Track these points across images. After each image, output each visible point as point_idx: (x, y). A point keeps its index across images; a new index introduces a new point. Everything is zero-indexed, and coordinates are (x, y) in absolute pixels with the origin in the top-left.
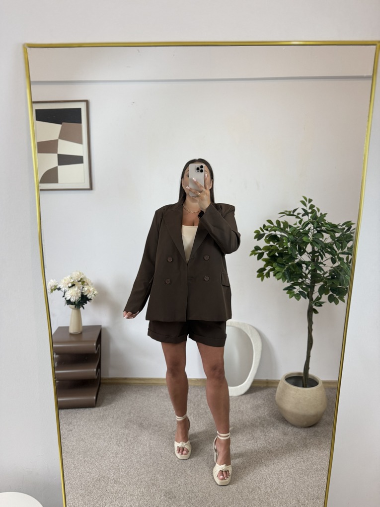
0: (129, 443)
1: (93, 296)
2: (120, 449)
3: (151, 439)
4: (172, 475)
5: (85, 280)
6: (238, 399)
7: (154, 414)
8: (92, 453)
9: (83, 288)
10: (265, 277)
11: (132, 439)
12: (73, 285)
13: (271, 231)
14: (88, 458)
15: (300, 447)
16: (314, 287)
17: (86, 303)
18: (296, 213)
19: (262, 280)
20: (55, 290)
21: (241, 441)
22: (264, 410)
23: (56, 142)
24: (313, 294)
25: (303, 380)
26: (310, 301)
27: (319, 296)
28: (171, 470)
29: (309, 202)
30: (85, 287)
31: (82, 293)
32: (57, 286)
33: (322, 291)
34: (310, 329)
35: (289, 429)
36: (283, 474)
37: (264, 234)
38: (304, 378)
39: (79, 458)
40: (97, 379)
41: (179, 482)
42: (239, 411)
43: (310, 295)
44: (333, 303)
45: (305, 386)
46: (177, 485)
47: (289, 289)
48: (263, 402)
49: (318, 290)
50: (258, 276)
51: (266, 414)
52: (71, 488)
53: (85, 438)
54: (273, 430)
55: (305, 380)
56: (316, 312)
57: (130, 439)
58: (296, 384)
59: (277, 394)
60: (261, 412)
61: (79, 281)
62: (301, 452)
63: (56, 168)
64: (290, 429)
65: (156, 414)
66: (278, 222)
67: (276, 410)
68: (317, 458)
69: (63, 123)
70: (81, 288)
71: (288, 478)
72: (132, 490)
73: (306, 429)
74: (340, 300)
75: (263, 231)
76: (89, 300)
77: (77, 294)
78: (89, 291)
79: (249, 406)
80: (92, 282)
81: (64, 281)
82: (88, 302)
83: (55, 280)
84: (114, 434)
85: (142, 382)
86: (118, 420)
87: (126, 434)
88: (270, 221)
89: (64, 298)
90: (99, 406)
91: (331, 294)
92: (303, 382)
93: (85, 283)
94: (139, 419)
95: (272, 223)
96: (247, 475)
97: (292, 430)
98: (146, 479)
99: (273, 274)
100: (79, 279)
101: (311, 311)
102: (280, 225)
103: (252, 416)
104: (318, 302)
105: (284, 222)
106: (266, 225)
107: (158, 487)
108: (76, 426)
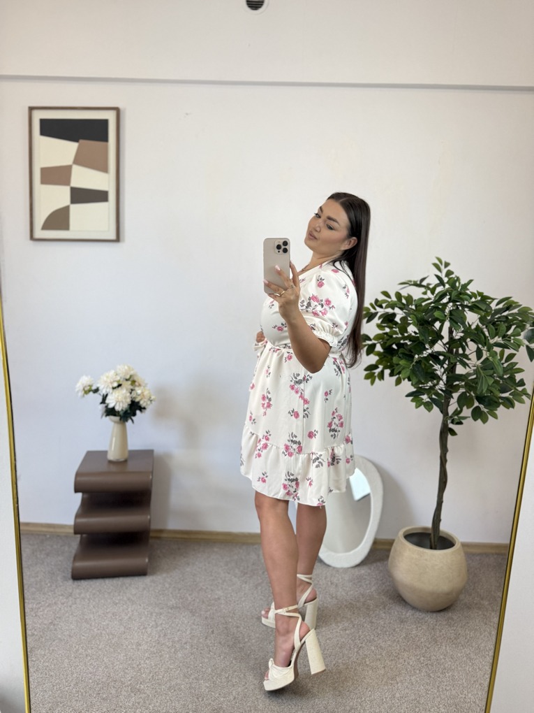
0: (159, 628)
2: (145, 637)
3: (194, 624)
4: (223, 680)
8: (100, 642)
10: (377, 380)
11: (164, 622)
13: (386, 307)
14: (93, 650)
15: (425, 642)
16: (451, 392)
18: (424, 283)
19: (372, 383)
21: (334, 631)
22: (370, 584)
24: (448, 405)
25: (432, 539)
26: (444, 416)
27: (459, 409)
28: (223, 673)
29: (445, 267)
33: (463, 401)
34: (443, 458)
35: (408, 614)
36: (399, 684)
37: (377, 313)
38: (432, 535)
39: (77, 650)
41: (234, 693)
42: (332, 584)
43: (445, 408)
44: (479, 421)
45: (433, 547)
46: (232, 698)
47: (415, 396)
48: (369, 571)
49: (456, 400)
50: (367, 377)
51: (372, 590)
52: (62, 697)
53: (90, 619)
54: (384, 615)
55: (434, 535)
56: (453, 433)
57: (161, 621)
58: (420, 544)
59: (391, 560)
60: (365, 586)
62: (428, 650)
63: (66, 209)
64: (410, 613)
65: (203, 585)
66: (398, 295)
67: (389, 584)
69: (81, 141)
71: (407, 691)
72: (157, 704)
73: (435, 615)
74: (489, 416)
75: (375, 309)
85: (186, 536)
86: (145, 592)
87: (154, 614)
88: (386, 294)
91: (477, 407)
92: (431, 541)
95: (389, 296)
96: (343, 683)
97: (413, 615)
99: (388, 376)
101: (446, 432)
102: (401, 300)
103: (352, 592)
104: (456, 417)
105: (407, 295)
106: (380, 299)
107: (200, 700)
108: (78, 600)
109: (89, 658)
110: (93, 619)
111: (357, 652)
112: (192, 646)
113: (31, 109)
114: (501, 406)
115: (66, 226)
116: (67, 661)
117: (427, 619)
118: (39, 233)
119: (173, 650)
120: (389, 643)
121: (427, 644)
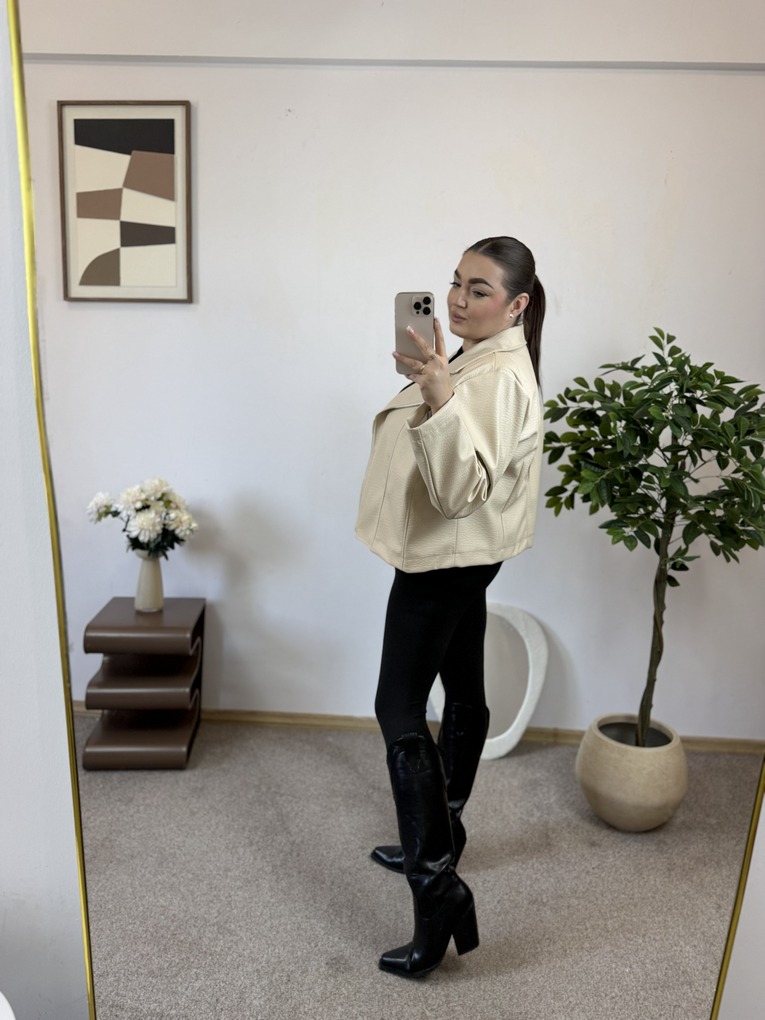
0: (254, 847)
1: (188, 532)
4: (344, 920)
5: (171, 498)
6: (492, 766)
7: (312, 789)
8: (174, 864)
9: (167, 514)
10: (564, 507)
11: (261, 840)
12: (146, 507)
13: (582, 400)
14: (165, 876)
15: (626, 873)
16: (672, 526)
17: (173, 547)
18: (638, 365)
19: (557, 513)
20: (107, 513)
22: (548, 792)
23: (117, 193)
24: (668, 543)
25: (639, 731)
26: (661, 560)
27: (684, 547)
28: (344, 911)
29: (669, 341)
30: (170, 512)
31: (164, 525)
32: (111, 506)
33: (690, 534)
34: (658, 620)
35: (601, 835)
36: (589, 931)
37: (567, 409)
38: (640, 727)
39: (144, 876)
40: (193, 710)
41: (360, 937)
42: (494, 791)
43: (662, 546)
44: (722, 557)
45: (640, 742)
46: (356, 943)
47: (613, 527)
49: (681, 535)
50: (549, 505)
51: (552, 800)
52: (123, 938)
53: (160, 835)
54: (567, 835)
55: (642, 730)
56: (673, 582)
57: (257, 838)
58: (622, 739)
59: (578, 759)
60: (541, 796)
61: (160, 499)
62: (630, 885)
63: (116, 253)
64: (605, 832)
66: (600, 383)
68: (663, 899)
69: (134, 152)
70: (164, 515)
71: (599, 939)
72: (255, 950)
73: (640, 837)
75: (565, 403)
76: (179, 540)
77: (154, 525)
78: (181, 522)
79: (515, 783)
80: (187, 503)
81: (125, 496)
82: (176, 545)
83: (107, 494)
84: (222, 827)
85: (289, 721)
86: (233, 798)
87: (247, 829)
88: (581, 381)
89: (126, 533)
90: (195, 767)
92: (637, 736)
93: (173, 505)
94: (278, 798)
95: (586, 386)
96: (511, 927)
97: (608, 836)
98: (289, 927)
99: (581, 501)
100: (159, 495)
101: (663, 581)
102: (604, 390)
103: (523, 803)
104: (680, 559)
105: (611, 383)
106: (572, 389)
107: (313, 945)
108: (142, 808)
109: (159, 886)
110: (163, 833)
111: (531, 886)
112: (300, 872)
113: (61, 105)
114: (747, 545)
115: (114, 280)
116: (130, 890)
117: (628, 842)
118: (77, 290)
119: (275, 877)
120: (575, 875)
121: (628, 877)
